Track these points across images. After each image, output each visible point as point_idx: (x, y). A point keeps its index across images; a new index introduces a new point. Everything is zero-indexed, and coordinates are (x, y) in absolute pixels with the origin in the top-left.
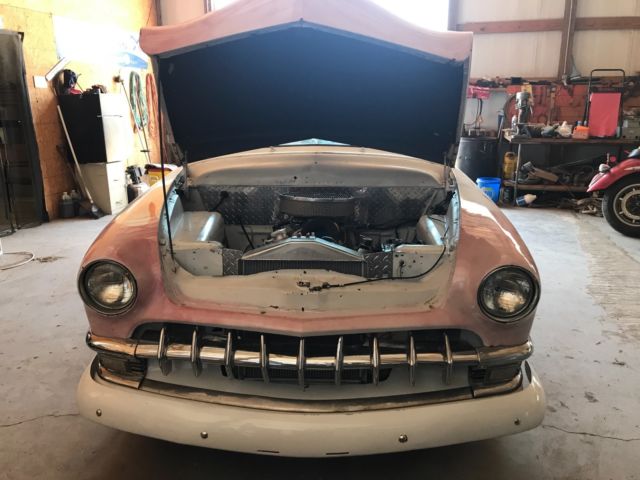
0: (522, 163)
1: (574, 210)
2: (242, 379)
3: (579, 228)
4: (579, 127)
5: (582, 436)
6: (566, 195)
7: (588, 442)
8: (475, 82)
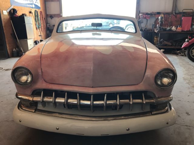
0: (160, 40)
1: (176, 54)
2: (71, 109)
3: (178, 60)
4: (178, 28)
5: (186, 127)
6: (174, 49)
7: (188, 129)
8: (145, 14)
